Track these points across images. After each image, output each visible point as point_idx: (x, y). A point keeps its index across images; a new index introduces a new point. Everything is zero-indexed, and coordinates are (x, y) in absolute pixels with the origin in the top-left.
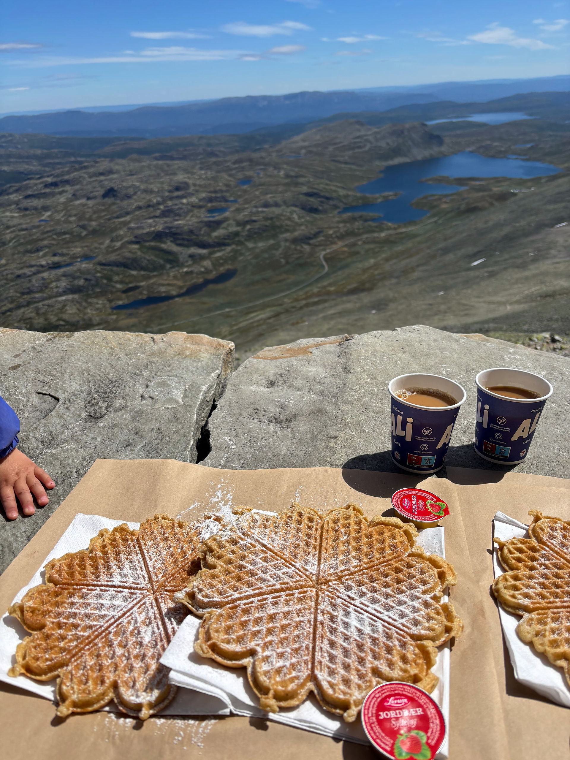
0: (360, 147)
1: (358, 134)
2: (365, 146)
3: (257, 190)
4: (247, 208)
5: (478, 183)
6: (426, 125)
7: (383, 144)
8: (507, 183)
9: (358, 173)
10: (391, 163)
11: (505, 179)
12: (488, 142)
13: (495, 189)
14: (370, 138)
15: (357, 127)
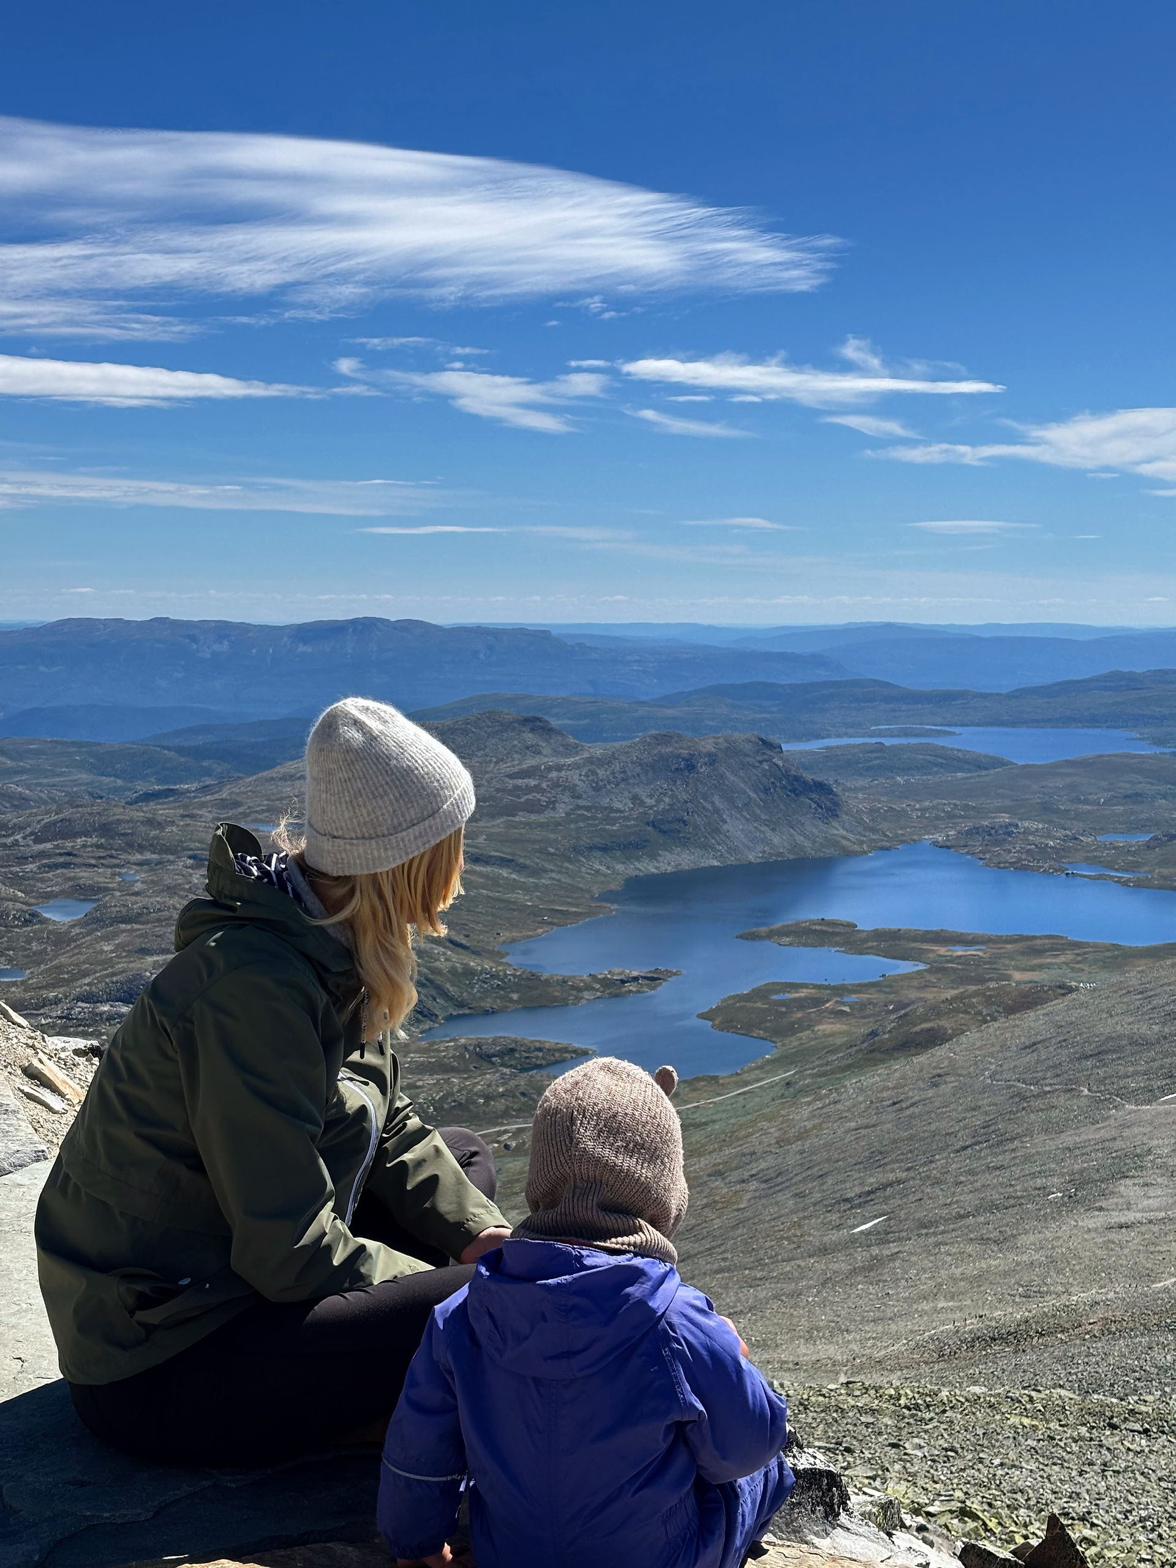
0: (533, 807)
1: (530, 762)
2: (552, 804)
3: (107, 938)
4: (57, 1001)
5: (959, 951)
6: (775, 748)
7: (621, 803)
8: (1068, 956)
9: (520, 896)
10: (648, 867)
11: (1058, 945)
12: (1005, 818)
13: (1017, 976)
14: (575, 777)
15: (530, 738)
